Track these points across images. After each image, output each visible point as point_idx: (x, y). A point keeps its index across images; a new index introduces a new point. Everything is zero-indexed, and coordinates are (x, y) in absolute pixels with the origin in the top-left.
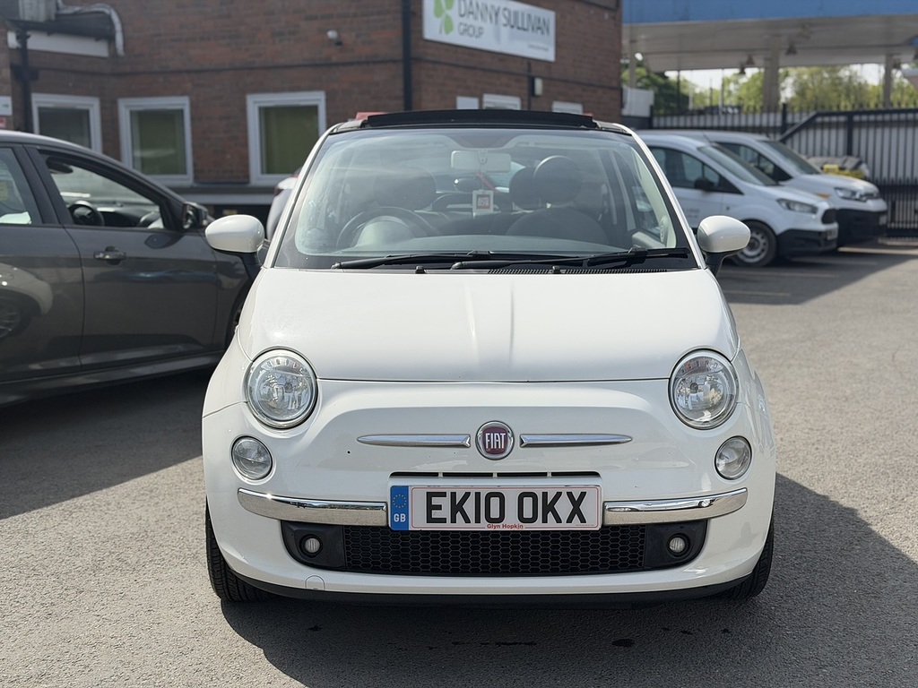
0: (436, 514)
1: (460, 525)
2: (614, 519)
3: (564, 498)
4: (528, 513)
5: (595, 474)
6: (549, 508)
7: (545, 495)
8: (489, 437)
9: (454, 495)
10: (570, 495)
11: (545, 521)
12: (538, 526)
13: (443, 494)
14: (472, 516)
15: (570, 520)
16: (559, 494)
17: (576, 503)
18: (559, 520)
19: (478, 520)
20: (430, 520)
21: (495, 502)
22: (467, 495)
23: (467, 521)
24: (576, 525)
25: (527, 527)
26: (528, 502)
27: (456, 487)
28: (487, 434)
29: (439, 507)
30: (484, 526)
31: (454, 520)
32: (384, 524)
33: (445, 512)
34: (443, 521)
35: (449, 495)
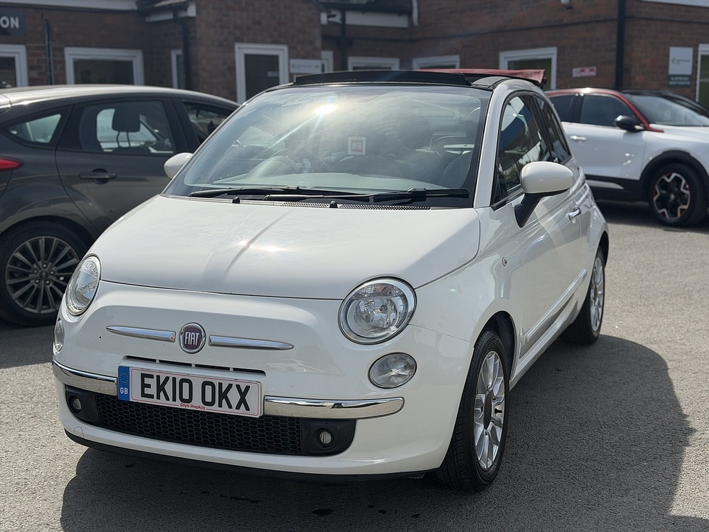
0: (147, 391)
1: (162, 402)
2: (272, 410)
3: (234, 388)
4: (209, 399)
5: (262, 372)
6: (223, 395)
7: (220, 384)
8: (188, 334)
9: (158, 377)
10: (238, 386)
11: (220, 405)
12: (215, 409)
13: (151, 376)
14: (170, 396)
15: (238, 407)
16: (230, 386)
17: (243, 394)
18: (230, 407)
19: (174, 400)
20: (144, 395)
21: (186, 386)
22: (167, 378)
23: (167, 399)
24: (242, 412)
25: (207, 409)
26: (208, 389)
27: (160, 372)
28: (187, 333)
29: (149, 386)
30: (178, 404)
31: (158, 398)
32: (115, 394)
33: (152, 390)
34: (152, 396)
35: (155, 377)
